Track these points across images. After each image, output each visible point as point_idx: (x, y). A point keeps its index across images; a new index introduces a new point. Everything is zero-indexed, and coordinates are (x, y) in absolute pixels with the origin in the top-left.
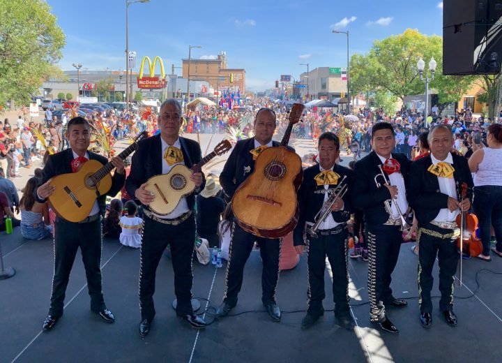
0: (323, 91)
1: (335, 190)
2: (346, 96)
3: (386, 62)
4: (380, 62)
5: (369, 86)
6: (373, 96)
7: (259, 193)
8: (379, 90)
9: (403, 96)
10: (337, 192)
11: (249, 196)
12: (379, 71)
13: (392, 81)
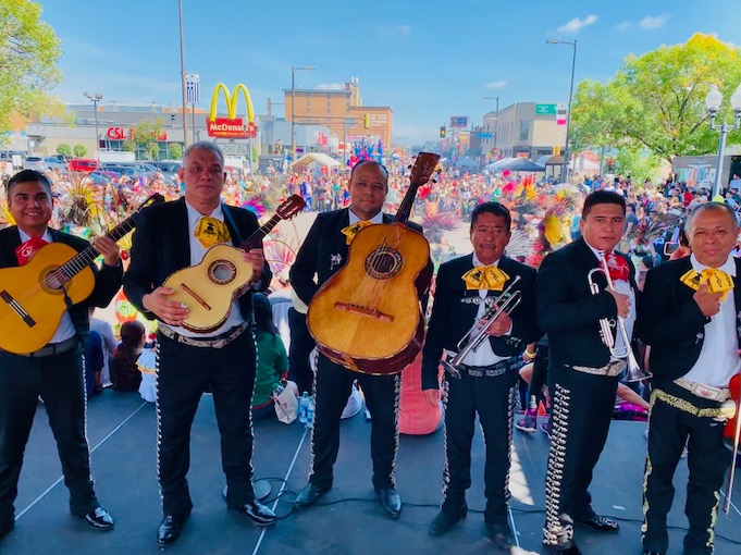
0: (524, 143)
1: (498, 299)
2: (562, 153)
3: (646, 95)
4: (634, 95)
5: (608, 135)
6: (614, 155)
7: (355, 299)
8: (626, 144)
9: (672, 157)
10: (500, 304)
11: (337, 304)
12: (628, 110)
13: (654, 128)
